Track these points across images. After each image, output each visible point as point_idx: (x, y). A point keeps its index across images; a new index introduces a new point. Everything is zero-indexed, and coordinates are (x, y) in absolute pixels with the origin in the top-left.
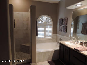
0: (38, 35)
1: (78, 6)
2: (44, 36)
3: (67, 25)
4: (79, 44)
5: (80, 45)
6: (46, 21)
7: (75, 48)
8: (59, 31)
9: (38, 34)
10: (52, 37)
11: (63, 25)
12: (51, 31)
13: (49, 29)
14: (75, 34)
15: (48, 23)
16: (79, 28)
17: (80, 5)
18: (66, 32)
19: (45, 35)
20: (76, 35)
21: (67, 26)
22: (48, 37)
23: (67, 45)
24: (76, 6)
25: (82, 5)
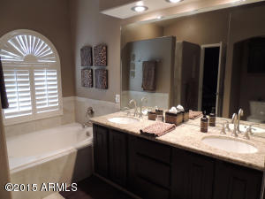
0: (10, 106)
1: (136, 9)
2: (30, 108)
3: (108, 68)
4: (147, 117)
5: (150, 119)
6: (33, 53)
7: (141, 131)
8: (84, 86)
9: (9, 101)
10: (60, 106)
11: (94, 68)
12: (56, 87)
13: (48, 81)
14: (125, 92)
15: (43, 58)
16: (134, 76)
17: (143, 9)
18: (107, 88)
19: (34, 105)
20: (128, 95)
21: (107, 71)
22: (46, 109)
23: (116, 126)
24: (133, 9)
25: (147, 8)
